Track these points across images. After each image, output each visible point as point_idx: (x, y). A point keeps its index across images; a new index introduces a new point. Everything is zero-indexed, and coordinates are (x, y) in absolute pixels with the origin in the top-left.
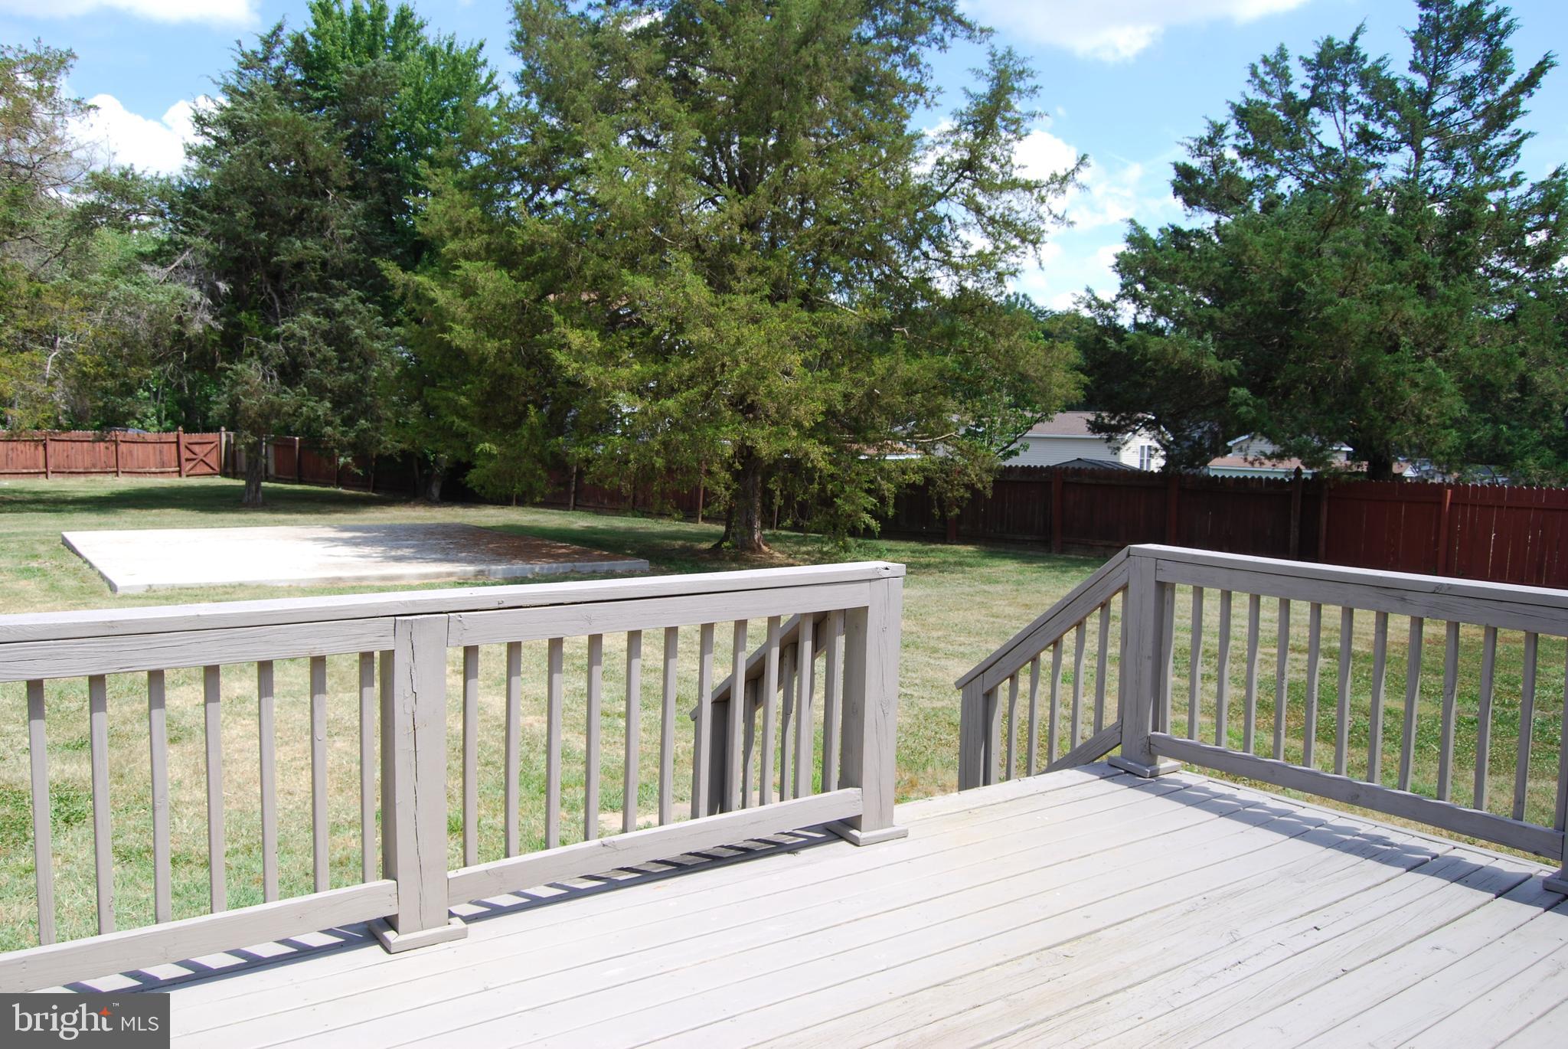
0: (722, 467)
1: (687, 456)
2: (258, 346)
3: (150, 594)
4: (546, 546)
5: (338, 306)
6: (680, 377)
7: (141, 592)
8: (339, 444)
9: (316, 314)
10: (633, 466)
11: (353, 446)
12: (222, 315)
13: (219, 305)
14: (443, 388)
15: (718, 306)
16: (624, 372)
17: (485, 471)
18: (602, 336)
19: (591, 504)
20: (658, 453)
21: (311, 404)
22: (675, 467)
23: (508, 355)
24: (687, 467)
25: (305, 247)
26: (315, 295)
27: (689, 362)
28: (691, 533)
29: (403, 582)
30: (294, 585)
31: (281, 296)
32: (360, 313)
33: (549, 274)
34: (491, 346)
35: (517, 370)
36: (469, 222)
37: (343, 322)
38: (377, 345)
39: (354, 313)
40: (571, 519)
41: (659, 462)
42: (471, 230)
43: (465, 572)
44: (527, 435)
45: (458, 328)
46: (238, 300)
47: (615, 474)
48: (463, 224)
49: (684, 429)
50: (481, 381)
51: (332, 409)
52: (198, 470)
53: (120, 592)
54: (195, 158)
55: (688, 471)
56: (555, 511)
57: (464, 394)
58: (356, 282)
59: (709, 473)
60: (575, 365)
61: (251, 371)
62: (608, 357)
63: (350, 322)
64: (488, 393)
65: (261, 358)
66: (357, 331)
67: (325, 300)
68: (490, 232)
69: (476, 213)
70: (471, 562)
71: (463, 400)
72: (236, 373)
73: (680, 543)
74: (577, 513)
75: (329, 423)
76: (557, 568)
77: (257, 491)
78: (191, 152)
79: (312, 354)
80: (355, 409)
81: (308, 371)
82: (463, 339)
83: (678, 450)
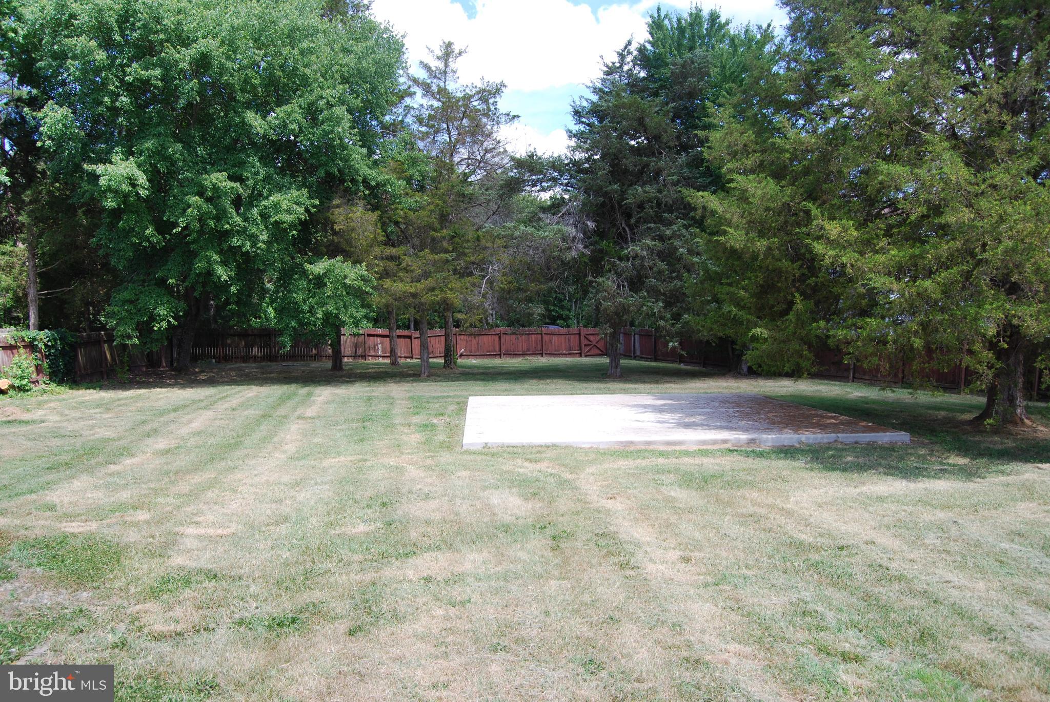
0: (984, 347)
1: (947, 336)
2: (614, 264)
3: (486, 450)
4: (817, 416)
5: (668, 232)
6: (938, 258)
7: (480, 448)
8: (669, 334)
9: (653, 239)
10: (890, 347)
11: (679, 334)
12: (591, 244)
13: (589, 238)
14: (730, 285)
15: (977, 184)
16: (880, 258)
17: (758, 352)
18: (860, 226)
19: (867, 377)
20: (916, 333)
21: (650, 304)
22: (934, 347)
23: (776, 252)
24: (947, 347)
25: (645, 192)
26: (652, 225)
27: (947, 243)
28: (954, 404)
29: (683, 448)
30: (595, 446)
31: (631, 229)
32: (684, 237)
33: (811, 178)
34: (761, 245)
35: (785, 264)
36: (745, 145)
37: (672, 244)
38: (696, 259)
39: (679, 237)
40: (848, 390)
41: (918, 343)
42: (746, 151)
43: (739, 440)
44: (793, 320)
45: (731, 230)
46: (600, 234)
47: (873, 354)
48: (740, 147)
49: (942, 310)
50: (757, 277)
51: (665, 308)
52: (592, 352)
53: (465, 448)
54: (574, 139)
55: (949, 351)
56: (838, 383)
57: (743, 288)
58: (682, 213)
59: (970, 352)
60: (831, 253)
61: (609, 282)
62: (866, 245)
63: (677, 243)
64: (762, 286)
65: (616, 273)
66: (681, 250)
67: (659, 228)
68: (764, 151)
69: (749, 136)
70: (746, 430)
71: (742, 292)
72: (599, 284)
73: (943, 413)
74: (855, 385)
75: (662, 318)
76: (822, 438)
77: (617, 367)
78: (571, 134)
79: (651, 268)
80: (681, 307)
81: (648, 281)
82: (736, 240)
83: (937, 330)
